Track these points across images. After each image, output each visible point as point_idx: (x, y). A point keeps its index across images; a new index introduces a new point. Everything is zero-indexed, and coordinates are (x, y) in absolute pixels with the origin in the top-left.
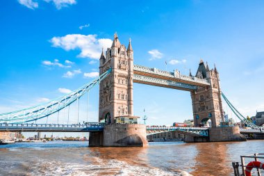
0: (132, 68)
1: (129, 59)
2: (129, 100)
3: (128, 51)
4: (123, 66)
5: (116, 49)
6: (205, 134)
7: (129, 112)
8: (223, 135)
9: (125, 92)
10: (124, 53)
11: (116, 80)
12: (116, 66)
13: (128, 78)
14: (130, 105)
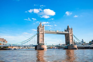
0: (44, 31)
1: (43, 29)
2: (43, 39)
3: (43, 27)
4: (42, 31)
5: (40, 27)
6: (67, 47)
7: (43, 42)
8: (71, 48)
9: (42, 37)
10: (42, 28)
11: (40, 34)
12: (40, 31)
13: (43, 34)
14: (43, 40)
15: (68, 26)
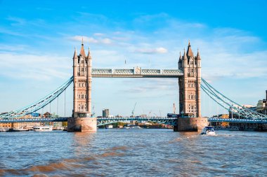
0: (90, 74)
1: (87, 67)
2: (88, 99)
5: (76, 61)
7: (87, 107)
9: (84, 93)
14: (87, 102)
15: (189, 46)
